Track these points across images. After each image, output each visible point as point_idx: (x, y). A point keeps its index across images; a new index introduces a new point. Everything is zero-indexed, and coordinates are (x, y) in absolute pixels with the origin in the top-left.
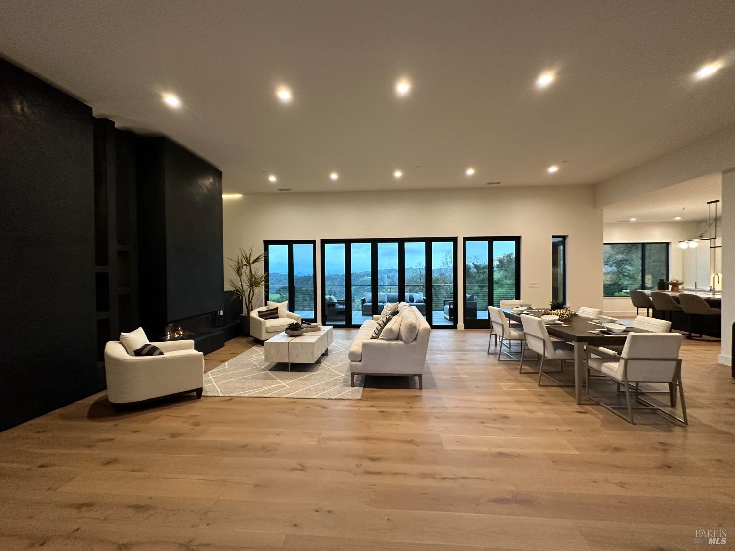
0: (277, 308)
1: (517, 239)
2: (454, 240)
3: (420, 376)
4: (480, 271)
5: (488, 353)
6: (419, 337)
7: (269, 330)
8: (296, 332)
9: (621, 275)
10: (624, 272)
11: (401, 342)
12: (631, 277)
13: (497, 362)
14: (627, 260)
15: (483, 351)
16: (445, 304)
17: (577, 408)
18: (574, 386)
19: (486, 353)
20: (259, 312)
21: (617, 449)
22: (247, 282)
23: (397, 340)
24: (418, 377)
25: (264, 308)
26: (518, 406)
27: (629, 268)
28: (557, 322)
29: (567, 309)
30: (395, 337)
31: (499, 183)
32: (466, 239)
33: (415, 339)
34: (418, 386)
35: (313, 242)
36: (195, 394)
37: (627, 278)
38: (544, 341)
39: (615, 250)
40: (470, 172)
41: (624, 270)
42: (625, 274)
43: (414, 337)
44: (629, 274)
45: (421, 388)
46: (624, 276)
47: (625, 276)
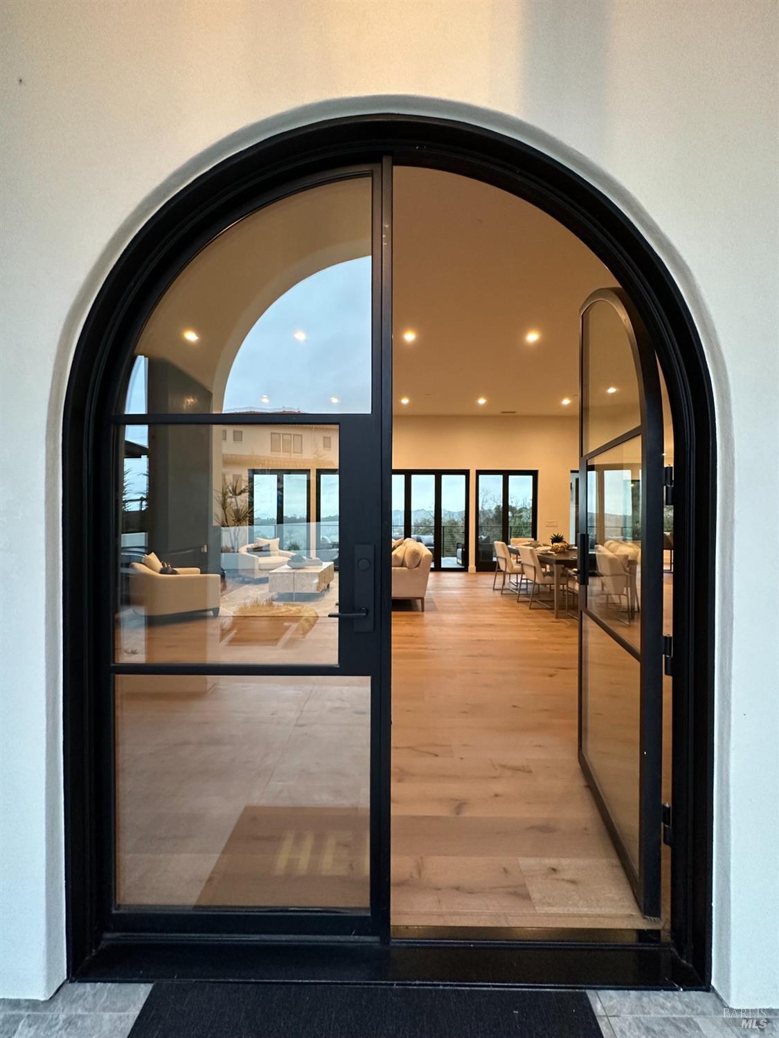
0: (269, 545)
1: (534, 474)
2: (466, 473)
3: (422, 599)
4: (515, 515)
5: (494, 589)
6: (421, 564)
7: (262, 567)
8: (298, 564)
11: (404, 568)
13: (500, 595)
15: (490, 588)
16: (458, 548)
17: (555, 620)
18: (553, 601)
19: (492, 590)
20: (247, 549)
21: (567, 637)
22: (233, 515)
23: (402, 566)
24: (420, 601)
25: (250, 546)
26: (505, 619)
28: (549, 552)
29: (565, 542)
30: (400, 563)
31: (514, 412)
32: (479, 472)
33: (418, 566)
34: (420, 609)
35: (307, 471)
36: (211, 613)
38: (535, 567)
40: (482, 401)
43: (417, 563)
45: (423, 611)
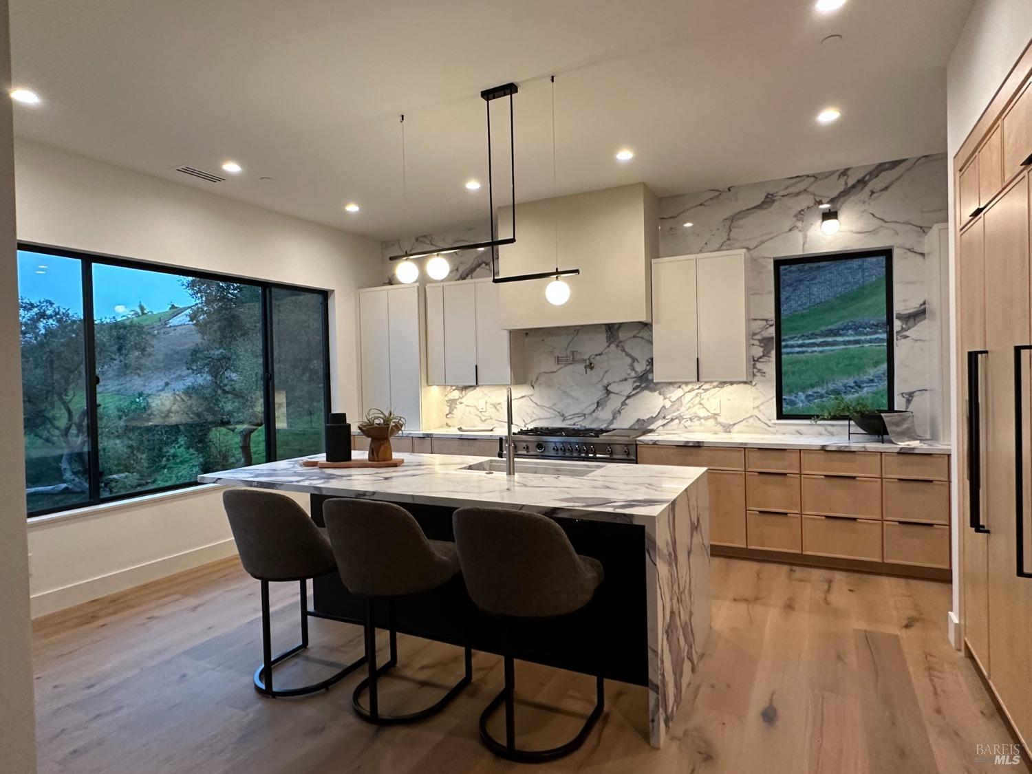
9: (220, 392)
10: (226, 385)
12: (238, 395)
14: (229, 359)
27: (234, 376)
37: (230, 396)
39: (206, 337)
41: (226, 381)
42: (227, 388)
44: (234, 389)
46: (225, 392)
47: (228, 393)
